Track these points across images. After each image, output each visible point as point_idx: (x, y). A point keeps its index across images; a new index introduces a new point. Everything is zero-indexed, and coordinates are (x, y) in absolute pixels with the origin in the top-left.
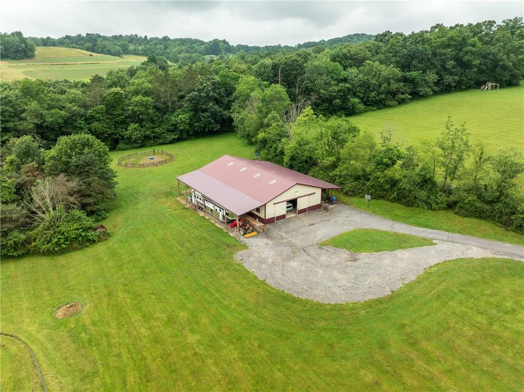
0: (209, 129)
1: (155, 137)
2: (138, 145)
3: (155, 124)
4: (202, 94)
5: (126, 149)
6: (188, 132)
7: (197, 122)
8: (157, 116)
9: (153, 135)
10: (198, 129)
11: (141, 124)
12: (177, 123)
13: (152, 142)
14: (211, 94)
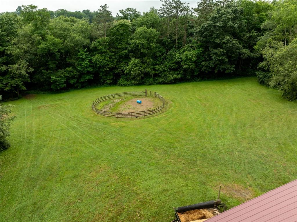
0: (219, 71)
1: (155, 75)
2: (136, 82)
3: (158, 61)
4: (217, 24)
5: (125, 85)
6: (192, 71)
7: (206, 61)
8: (160, 52)
9: (154, 72)
10: (205, 70)
11: (142, 59)
12: (182, 61)
13: (152, 80)
14: (231, 23)
